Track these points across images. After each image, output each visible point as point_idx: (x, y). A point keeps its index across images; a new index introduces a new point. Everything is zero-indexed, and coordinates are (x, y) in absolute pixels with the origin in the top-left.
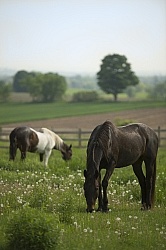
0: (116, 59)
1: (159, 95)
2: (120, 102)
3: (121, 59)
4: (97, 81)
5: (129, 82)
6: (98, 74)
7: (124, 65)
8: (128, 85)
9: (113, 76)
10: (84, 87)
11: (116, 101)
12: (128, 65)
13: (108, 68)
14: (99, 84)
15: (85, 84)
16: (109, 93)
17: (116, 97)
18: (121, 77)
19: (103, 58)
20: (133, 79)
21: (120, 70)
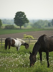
0: (21, 13)
1: (35, 26)
2: (22, 29)
3: (23, 13)
4: (14, 21)
5: (26, 22)
6: (14, 18)
7: (24, 16)
8: (25, 23)
9: (20, 20)
10: (8, 23)
11: (21, 29)
12: (25, 16)
13: (18, 17)
14: (15, 22)
15: (8, 22)
16: (18, 26)
17: (21, 27)
18: (23, 20)
19: (16, 13)
20: (27, 21)
21: (22, 17)
